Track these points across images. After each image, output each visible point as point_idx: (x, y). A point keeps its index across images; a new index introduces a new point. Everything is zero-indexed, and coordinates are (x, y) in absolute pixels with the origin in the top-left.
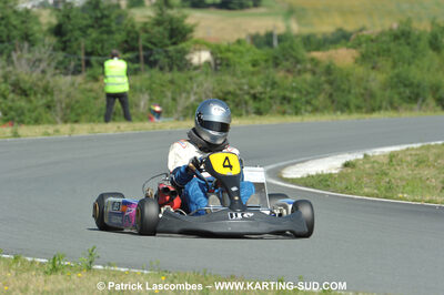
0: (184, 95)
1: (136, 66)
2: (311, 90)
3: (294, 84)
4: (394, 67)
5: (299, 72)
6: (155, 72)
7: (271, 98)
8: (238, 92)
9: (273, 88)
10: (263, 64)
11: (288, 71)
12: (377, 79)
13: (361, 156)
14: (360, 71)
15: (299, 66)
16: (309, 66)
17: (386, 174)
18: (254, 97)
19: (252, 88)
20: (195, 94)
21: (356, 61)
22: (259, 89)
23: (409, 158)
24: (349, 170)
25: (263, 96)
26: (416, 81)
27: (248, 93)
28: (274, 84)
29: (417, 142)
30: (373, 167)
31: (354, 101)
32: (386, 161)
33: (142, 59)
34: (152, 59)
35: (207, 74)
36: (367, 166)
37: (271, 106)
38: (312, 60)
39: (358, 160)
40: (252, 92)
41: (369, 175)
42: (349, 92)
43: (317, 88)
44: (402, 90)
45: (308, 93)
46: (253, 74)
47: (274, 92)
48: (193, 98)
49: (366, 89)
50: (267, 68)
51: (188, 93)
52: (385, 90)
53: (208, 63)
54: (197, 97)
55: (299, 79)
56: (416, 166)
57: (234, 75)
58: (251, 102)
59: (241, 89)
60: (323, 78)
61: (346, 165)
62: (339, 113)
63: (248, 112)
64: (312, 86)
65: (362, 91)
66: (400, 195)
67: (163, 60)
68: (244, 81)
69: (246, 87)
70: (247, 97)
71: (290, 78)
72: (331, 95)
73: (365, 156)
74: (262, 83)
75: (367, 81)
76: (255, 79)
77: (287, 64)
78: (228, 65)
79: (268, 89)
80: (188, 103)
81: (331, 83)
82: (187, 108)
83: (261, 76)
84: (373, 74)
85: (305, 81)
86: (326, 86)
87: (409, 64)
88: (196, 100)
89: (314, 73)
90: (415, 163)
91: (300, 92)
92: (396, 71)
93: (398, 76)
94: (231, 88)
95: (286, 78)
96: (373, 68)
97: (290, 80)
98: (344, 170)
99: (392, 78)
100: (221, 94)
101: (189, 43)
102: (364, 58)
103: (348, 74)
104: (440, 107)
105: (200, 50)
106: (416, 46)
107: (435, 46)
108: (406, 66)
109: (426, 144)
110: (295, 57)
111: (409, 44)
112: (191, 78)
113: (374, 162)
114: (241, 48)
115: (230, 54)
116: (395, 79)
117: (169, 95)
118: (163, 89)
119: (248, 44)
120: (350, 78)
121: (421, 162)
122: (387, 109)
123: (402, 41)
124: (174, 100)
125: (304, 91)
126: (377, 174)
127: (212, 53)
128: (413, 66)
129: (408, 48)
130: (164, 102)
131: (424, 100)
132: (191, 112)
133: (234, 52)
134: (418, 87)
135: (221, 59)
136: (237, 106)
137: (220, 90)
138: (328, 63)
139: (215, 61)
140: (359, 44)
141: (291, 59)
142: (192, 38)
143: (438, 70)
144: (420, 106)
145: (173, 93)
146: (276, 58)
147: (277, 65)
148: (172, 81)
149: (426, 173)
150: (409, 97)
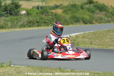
0: (19, 22)
1: (7, 15)
2: (51, 20)
4: (72, 14)
5: (48, 15)
6: (12, 16)
7: (41, 22)
8: (33, 21)
9: (42, 20)
10: (39, 13)
11: (46, 15)
12: (68, 17)
14: (64, 15)
15: (48, 14)
16: (51, 14)
17: (76, 40)
18: (37, 22)
19: (36, 20)
20: (22, 21)
21: (62, 12)
22: (38, 20)
23: (81, 36)
25: (39, 22)
26: (78, 17)
27: (36, 21)
28: (42, 19)
29: (82, 32)
32: (75, 37)
33: (9, 13)
34: (11, 13)
35: (25, 17)
37: (41, 24)
38: (51, 12)
40: (37, 21)
42: (61, 20)
43: (53, 19)
44: (74, 19)
45: (51, 21)
46: (37, 16)
47: (42, 21)
48: (22, 23)
49: (65, 19)
50: (40, 15)
51: (20, 21)
52: (70, 19)
53: (25, 14)
54: (23, 22)
55: (48, 17)
56: (83, 38)
57: (32, 17)
58: (36, 23)
60: (54, 17)
63: (36, 26)
64: (52, 19)
65: (64, 20)
66: (81, 46)
67: (14, 13)
68: (34, 18)
69: (35, 20)
70: (35, 22)
71: (46, 17)
72: (57, 21)
73: (70, 36)
74: (39, 18)
75: (65, 17)
76: (37, 18)
77: (45, 13)
78: (30, 14)
79: (41, 20)
80: (21, 24)
81: (56, 18)
82: (20, 25)
83: (39, 17)
84: (67, 15)
85: (50, 18)
87: (76, 13)
88: (23, 23)
89: (52, 16)
90: (83, 37)
91: (49, 20)
92: (73, 15)
93: (73, 16)
94: (31, 20)
95: (45, 17)
96: (67, 14)
97: (46, 18)
99: (72, 16)
100: (29, 22)
101: (20, 9)
102: (64, 11)
103: (60, 16)
104: (84, 24)
105: (23, 10)
106: (77, 8)
107: (82, 8)
108: (75, 13)
109: (84, 32)
110: (47, 12)
111: (75, 8)
112: (21, 18)
113: (72, 37)
114: (34, 10)
115: (31, 12)
116: (72, 17)
117: (16, 22)
118: (14, 21)
119: (35, 9)
120: (61, 17)
121: (84, 37)
122: (70, 24)
123: (74, 7)
124: (17, 23)
125: (50, 20)
126: (73, 40)
127: (26, 11)
128: (77, 13)
129: (75, 9)
130: (15, 24)
131: (80, 22)
132: (21, 26)
133: (32, 11)
134: (78, 18)
135: (29, 13)
136: (33, 24)
137: (29, 21)
138: (55, 13)
139: (27, 13)
140: (63, 8)
141: (46, 12)
142: (21, 7)
143: (83, 14)
144: (79, 23)
145: (17, 21)
146: (42, 12)
147: (42, 14)
148: (16, 19)
149: (85, 40)
150: (76, 21)
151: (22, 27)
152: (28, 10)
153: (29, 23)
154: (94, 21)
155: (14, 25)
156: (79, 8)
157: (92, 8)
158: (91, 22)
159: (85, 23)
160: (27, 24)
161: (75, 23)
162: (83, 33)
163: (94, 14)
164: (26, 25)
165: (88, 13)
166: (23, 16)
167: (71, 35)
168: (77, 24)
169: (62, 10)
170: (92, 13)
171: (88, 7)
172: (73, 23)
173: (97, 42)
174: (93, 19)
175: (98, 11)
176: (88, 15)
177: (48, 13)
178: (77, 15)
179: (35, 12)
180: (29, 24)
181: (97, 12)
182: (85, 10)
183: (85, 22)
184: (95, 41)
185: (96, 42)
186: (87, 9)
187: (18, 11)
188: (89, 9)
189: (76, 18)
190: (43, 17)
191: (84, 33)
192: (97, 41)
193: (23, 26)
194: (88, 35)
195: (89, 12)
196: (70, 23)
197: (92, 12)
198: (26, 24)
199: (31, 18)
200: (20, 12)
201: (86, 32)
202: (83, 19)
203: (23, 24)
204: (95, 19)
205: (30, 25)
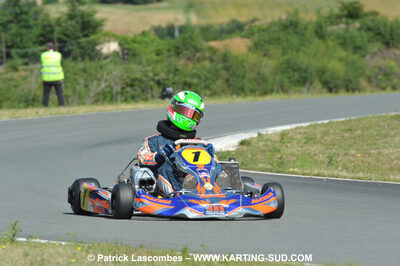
0: (95, 82)
2: (210, 76)
3: (194, 71)
4: (283, 54)
5: (198, 60)
6: (69, 62)
7: (173, 83)
8: (144, 78)
9: (175, 75)
10: (165, 52)
11: (189, 59)
12: (268, 65)
13: (255, 135)
14: (253, 58)
15: (198, 55)
16: (207, 54)
17: (279, 151)
18: (158, 83)
19: (156, 74)
20: (106, 81)
21: (250, 49)
22: (162, 76)
23: (298, 136)
24: (245, 148)
25: (166, 82)
26: (304, 66)
27: (153, 80)
28: (176, 71)
30: (266, 145)
31: (248, 85)
32: (278, 139)
34: (66, 49)
35: (115, 63)
36: (261, 144)
38: (210, 48)
39: (252, 138)
40: (157, 78)
41: (263, 152)
42: (244, 77)
43: (216, 75)
44: (291, 74)
45: (207, 79)
46: (157, 62)
47: (176, 78)
48: (103, 85)
49: (259, 74)
50: (170, 56)
51: (99, 80)
52: (276, 74)
53: (115, 53)
54: (107, 84)
55: (198, 66)
56: (306, 143)
57: (140, 64)
58: (156, 87)
59: (146, 76)
60: (220, 65)
61: (242, 143)
62: (235, 96)
63: (153, 97)
64: (210, 72)
65: (256, 76)
66: (292, 169)
67: (77, 51)
68: (149, 68)
69: (151, 74)
70: (152, 83)
71: (191, 65)
72: (227, 80)
73: (259, 134)
74: (165, 70)
75: (260, 67)
77: (187, 53)
78: (134, 55)
79: (171, 76)
80: (99, 89)
81: (227, 69)
82: (98, 94)
83: (165, 64)
84: (265, 61)
85: (204, 68)
86: (223, 73)
87: (298, 51)
88: (107, 87)
89: (212, 60)
90: (305, 140)
91: (199, 77)
92: (286, 57)
93: (287, 62)
94: (138, 75)
95: (187, 65)
96: (265, 55)
97: (190, 67)
98: (241, 147)
99: (282, 64)
100: (128, 81)
101: (98, 36)
102: (257, 46)
103: (243, 61)
104: (325, 90)
105: (109, 41)
106: (303, 35)
107: (320, 34)
108: (294, 53)
109: (314, 123)
110: (195, 47)
111: (296, 33)
112: (101, 67)
113: (267, 140)
114: (146, 39)
115: (136, 45)
116: (285, 65)
117: (82, 82)
118: (77, 77)
119: (152, 35)
120: (245, 64)
121: (309, 140)
122: (278, 92)
123: (291, 30)
124: (86, 86)
125: (203, 77)
126: (270, 151)
127: (120, 44)
128: (301, 53)
129: (296, 37)
130: (78, 87)
131: (311, 84)
132: (102, 97)
133: (140, 43)
134: (306, 71)
135: (128, 49)
136: (143, 91)
137: (128, 77)
138: (224, 51)
139: (123, 51)
140: (252, 34)
141: (192, 49)
142: (101, 31)
143: (323, 56)
144: (308, 89)
145: (86, 80)
146: (177, 48)
147: (178, 54)
148: (84, 71)
149: (314, 149)
150: (298, 81)
151: (104, 99)
152: (125, 39)
153: (127, 85)
154: (363, 83)
155: (74, 91)
156: (310, 33)
157: (357, 34)
158: (350, 87)
159: (330, 87)
160: (123, 88)
161: (294, 88)
162: (308, 124)
163: (364, 56)
164: (117, 93)
165: (343, 53)
166: (108, 61)
167: (263, 131)
168: (300, 92)
169: (248, 42)
170: (355, 53)
171: (341, 32)
172: (285, 88)
173: (354, 156)
174: (359, 76)
175: (376, 47)
176: (341, 59)
177: (197, 50)
178: (303, 59)
179: (153, 48)
180: (128, 89)
181: (375, 49)
182: (332, 40)
183: (332, 85)
184: (346, 154)
185: (351, 158)
186: (339, 37)
187: (90, 43)
188: (345, 40)
189: (299, 70)
190: (179, 67)
191: (310, 126)
192: (353, 152)
193: (107, 96)
194: (325, 134)
195: (346, 50)
196: (276, 88)
197: (357, 49)
198: (117, 88)
199: (136, 70)
200: (98, 48)
201: (320, 122)
202: (321, 73)
203: (108, 89)
204: (368, 73)
205: (133, 93)
